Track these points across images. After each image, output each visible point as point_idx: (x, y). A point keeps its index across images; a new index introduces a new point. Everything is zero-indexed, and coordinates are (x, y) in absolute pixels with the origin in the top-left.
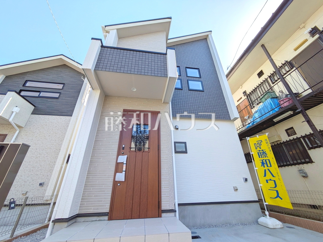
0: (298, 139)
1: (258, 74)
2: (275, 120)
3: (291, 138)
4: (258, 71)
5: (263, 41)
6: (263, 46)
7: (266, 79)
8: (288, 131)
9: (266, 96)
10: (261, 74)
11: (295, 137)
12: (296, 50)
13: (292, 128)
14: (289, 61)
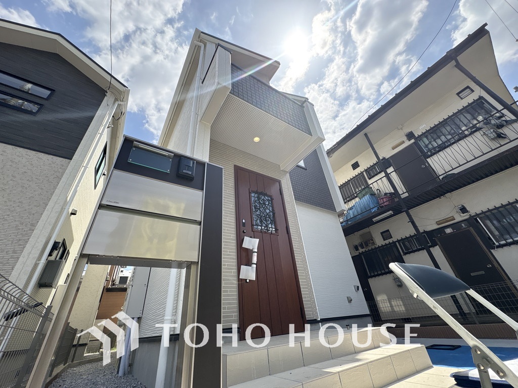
0: (394, 243)
1: (352, 165)
2: (374, 220)
3: (387, 242)
4: (353, 162)
5: (367, 130)
6: (366, 135)
7: (362, 173)
8: (384, 234)
9: (364, 192)
10: (355, 166)
11: (391, 241)
12: (394, 148)
13: (388, 231)
14: (386, 158)
